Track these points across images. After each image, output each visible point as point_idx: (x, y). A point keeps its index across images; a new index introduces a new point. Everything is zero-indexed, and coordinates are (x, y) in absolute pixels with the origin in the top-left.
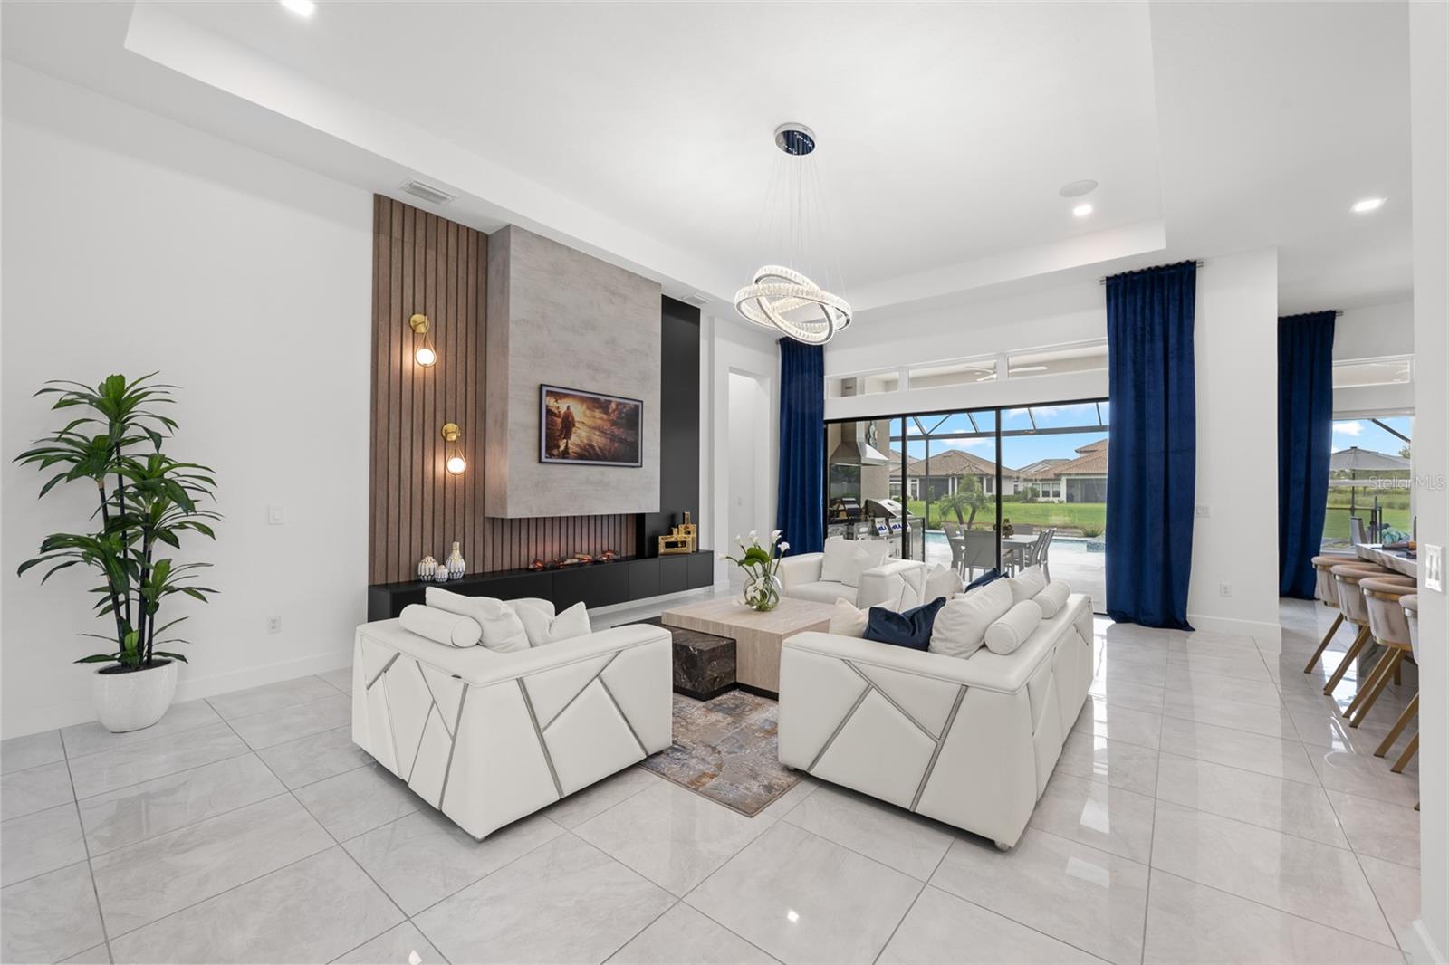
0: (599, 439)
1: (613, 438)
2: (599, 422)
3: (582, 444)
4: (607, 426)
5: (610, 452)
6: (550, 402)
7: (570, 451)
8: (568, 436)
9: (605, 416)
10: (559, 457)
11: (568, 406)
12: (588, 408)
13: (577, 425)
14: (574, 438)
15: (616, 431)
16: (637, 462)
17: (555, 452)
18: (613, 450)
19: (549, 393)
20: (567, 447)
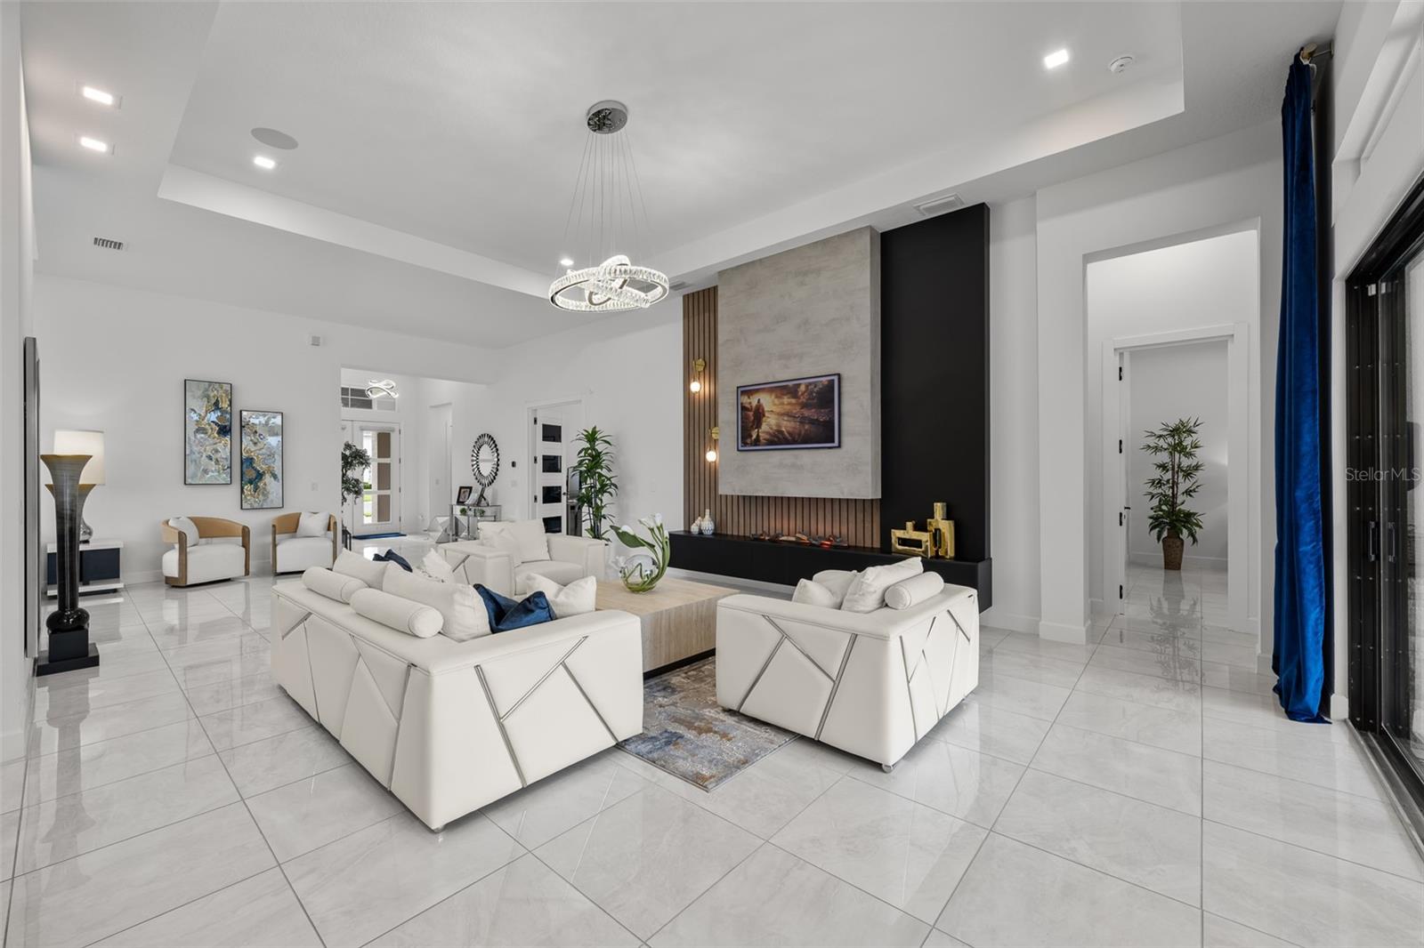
0: (789, 424)
1: (803, 420)
2: (788, 407)
3: (771, 431)
4: (796, 410)
5: (799, 434)
6: (745, 400)
7: (761, 438)
8: (759, 426)
9: (793, 401)
10: (751, 445)
11: (759, 400)
12: (777, 397)
13: (767, 414)
14: (764, 427)
15: (806, 413)
16: (833, 442)
17: (749, 441)
18: (803, 432)
19: (743, 393)
20: (758, 436)
